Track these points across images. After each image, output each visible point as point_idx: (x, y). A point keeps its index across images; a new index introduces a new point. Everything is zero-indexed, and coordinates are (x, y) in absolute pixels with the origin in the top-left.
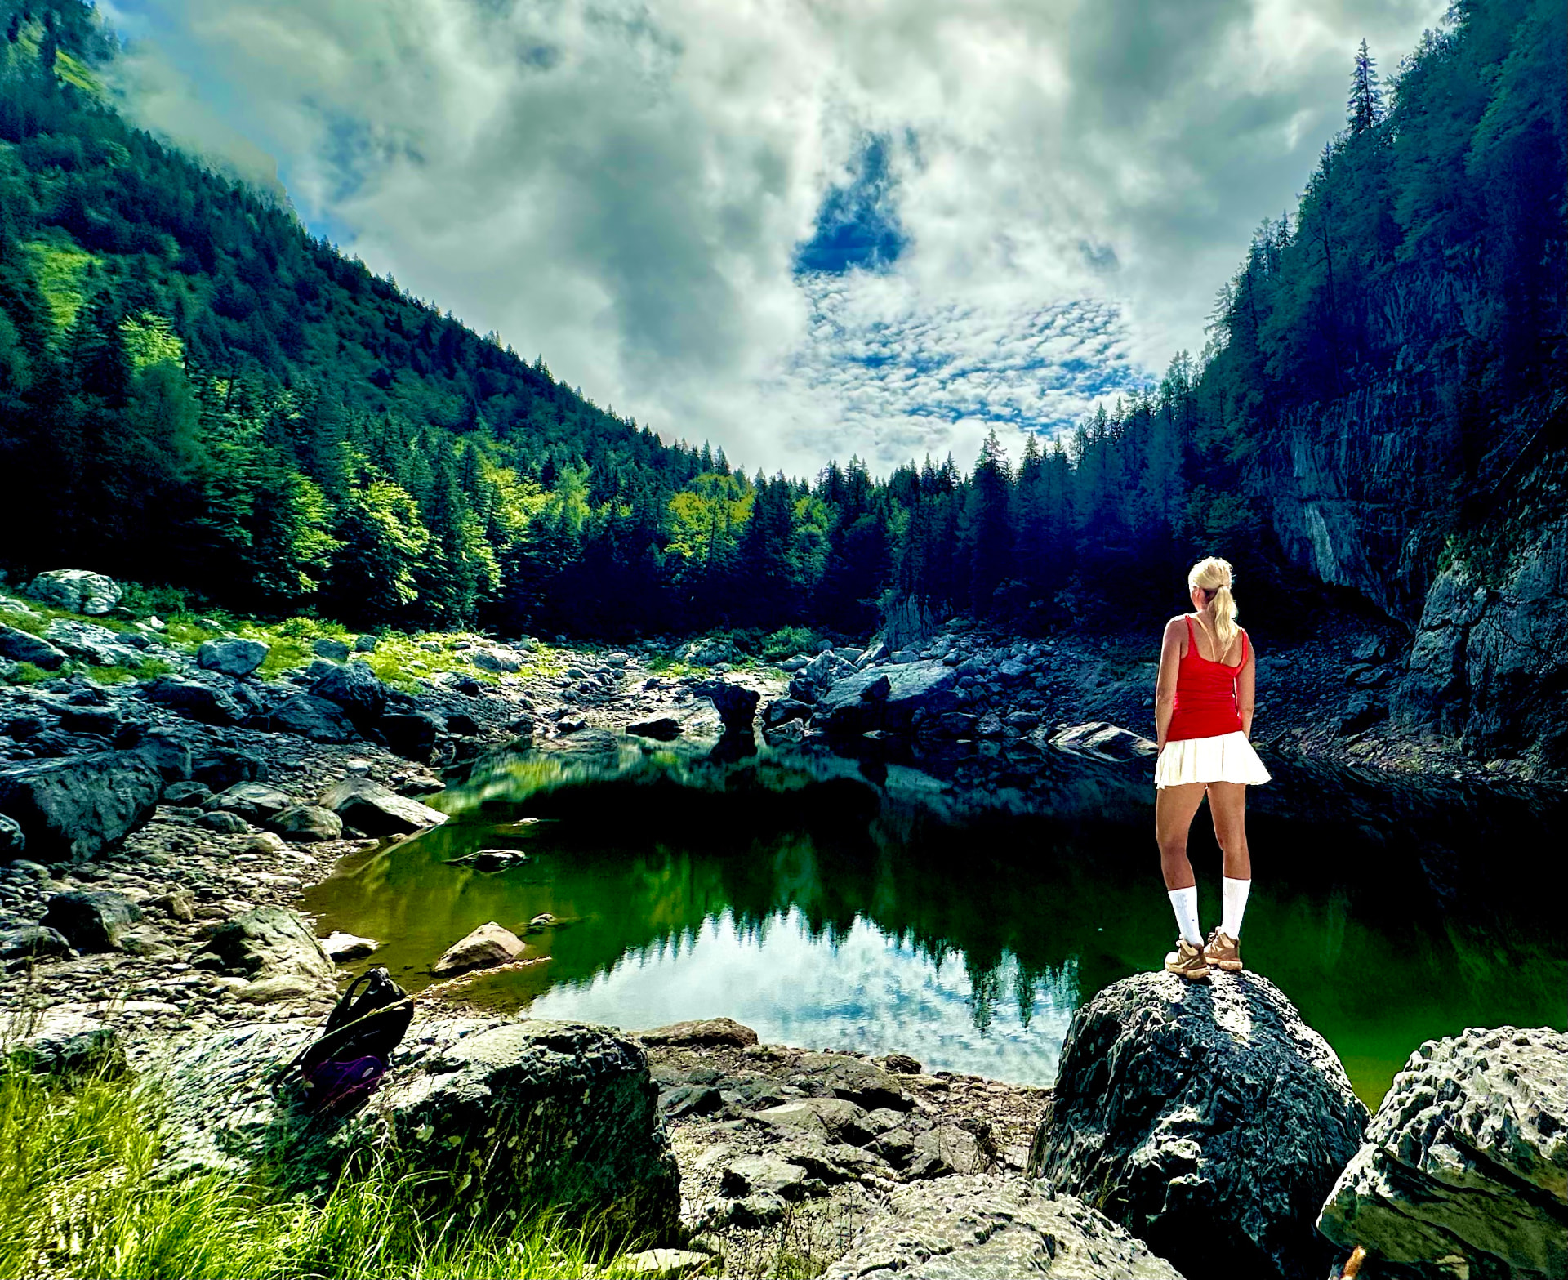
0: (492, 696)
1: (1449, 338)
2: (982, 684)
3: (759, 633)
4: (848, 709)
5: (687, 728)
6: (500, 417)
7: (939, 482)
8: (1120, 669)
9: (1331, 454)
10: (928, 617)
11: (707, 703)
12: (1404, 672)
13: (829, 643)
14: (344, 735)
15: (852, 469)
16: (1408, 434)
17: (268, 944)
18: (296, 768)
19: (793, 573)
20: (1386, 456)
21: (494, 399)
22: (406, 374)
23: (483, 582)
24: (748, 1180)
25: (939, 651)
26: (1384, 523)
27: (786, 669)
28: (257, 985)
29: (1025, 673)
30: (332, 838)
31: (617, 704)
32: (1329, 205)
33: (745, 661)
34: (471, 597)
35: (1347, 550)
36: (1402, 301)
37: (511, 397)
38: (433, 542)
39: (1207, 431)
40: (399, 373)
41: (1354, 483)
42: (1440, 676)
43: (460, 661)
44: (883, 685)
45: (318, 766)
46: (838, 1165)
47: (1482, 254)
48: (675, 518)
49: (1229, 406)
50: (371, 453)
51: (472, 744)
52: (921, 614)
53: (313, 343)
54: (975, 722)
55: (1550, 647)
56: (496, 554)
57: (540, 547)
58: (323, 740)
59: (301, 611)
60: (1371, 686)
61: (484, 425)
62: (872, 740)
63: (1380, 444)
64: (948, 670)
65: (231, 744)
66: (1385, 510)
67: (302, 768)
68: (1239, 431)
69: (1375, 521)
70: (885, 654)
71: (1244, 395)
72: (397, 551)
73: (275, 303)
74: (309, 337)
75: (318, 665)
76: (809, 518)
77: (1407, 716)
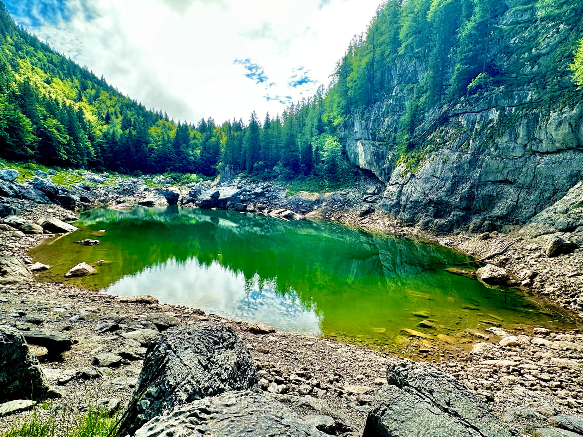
0: (95, 191)
1: (412, 83)
2: (249, 195)
3: (179, 175)
4: (206, 201)
5: (157, 203)
6: (90, 97)
7: (238, 127)
8: (292, 192)
9: (367, 124)
10: (233, 172)
11: (162, 196)
12: (382, 198)
13: (202, 179)
14: (46, 201)
15: (209, 121)
16: (393, 118)
17: (9, 267)
18: (30, 211)
19: (190, 156)
20: (385, 125)
21: (87, 90)
22: (57, 80)
23: (89, 154)
24: (100, 361)
25: (236, 184)
26: (381, 149)
27: (189, 187)
28: (4, 279)
29: (262, 192)
30: (40, 233)
31: (135, 195)
32: (377, 30)
33: (175, 184)
34: (85, 159)
35: (369, 157)
36: (398, 69)
37: (93, 90)
38: (70, 140)
39: (327, 114)
40: (54, 79)
41: (373, 134)
42: (392, 200)
43: (84, 180)
44: (218, 194)
45: (38, 210)
46: (137, 354)
47: (428, 52)
48: (151, 135)
49: (335, 105)
50: (46, 108)
51: (88, 206)
52: (231, 171)
53: (23, 66)
54: (246, 207)
55: (428, 193)
56: (92, 145)
57: (107, 143)
58: (40, 203)
59: (30, 160)
60: (371, 202)
61: (85, 100)
62: (213, 210)
63: (384, 121)
64: (239, 190)
65: (8, 203)
66: (382, 144)
67: (32, 211)
68: (338, 114)
69: (379, 148)
70: (219, 183)
71: (341, 102)
72: (59, 142)
73: (7, 51)
74: (21, 64)
75: (37, 179)
76: (195, 138)
77: (381, 212)
